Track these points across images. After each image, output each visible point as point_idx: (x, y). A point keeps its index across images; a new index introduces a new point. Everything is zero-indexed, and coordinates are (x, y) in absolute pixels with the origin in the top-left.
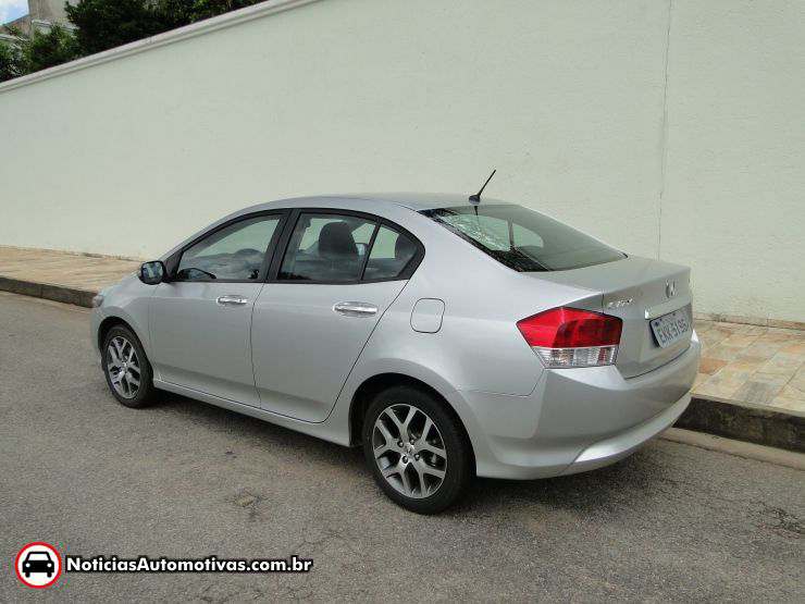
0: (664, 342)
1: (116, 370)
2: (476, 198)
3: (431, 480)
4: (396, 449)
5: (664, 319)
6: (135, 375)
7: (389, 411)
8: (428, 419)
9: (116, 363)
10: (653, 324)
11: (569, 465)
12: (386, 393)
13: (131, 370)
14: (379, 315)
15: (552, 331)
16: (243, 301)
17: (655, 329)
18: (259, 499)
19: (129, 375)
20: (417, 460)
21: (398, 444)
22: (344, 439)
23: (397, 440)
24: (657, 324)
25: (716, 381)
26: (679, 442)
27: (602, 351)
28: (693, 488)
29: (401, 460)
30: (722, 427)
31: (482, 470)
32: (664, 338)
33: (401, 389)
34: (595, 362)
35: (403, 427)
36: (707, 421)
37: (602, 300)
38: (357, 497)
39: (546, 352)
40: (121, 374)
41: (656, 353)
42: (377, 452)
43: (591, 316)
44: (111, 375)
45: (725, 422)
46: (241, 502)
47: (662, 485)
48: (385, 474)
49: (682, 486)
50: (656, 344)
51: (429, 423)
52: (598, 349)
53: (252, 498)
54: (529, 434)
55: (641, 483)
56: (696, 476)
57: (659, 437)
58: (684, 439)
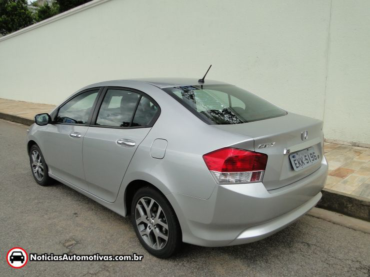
0: (297, 167)
1: (35, 166)
2: (202, 81)
3: (162, 240)
4: (146, 221)
5: (299, 153)
6: (42, 170)
7: (142, 200)
8: (160, 206)
9: (34, 163)
10: (291, 157)
11: (233, 240)
12: (140, 190)
13: (40, 167)
14: (136, 147)
15: (221, 162)
16: (79, 136)
17: (292, 160)
18: (77, 243)
19: (40, 170)
20: (155, 228)
21: (147, 218)
22: (122, 212)
23: (146, 217)
24: (293, 157)
25: (345, 182)
26: (318, 218)
27: (254, 174)
28: (319, 249)
29: (148, 228)
30: (345, 210)
31: (186, 239)
32: (298, 165)
33: (147, 189)
34: (249, 181)
35: (148, 209)
36: (337, 205)
37: (254, 143)
38: (128, 245)
39: (218, 174)
40: (37, 168)
41: (291, 174)
42: (138, 222)
43: (247, 153)
44: (33, 168)
45: (347, 207)
46: (67, 244)
47: (301, 246)
48: (141, 234)
49: (313, 247)
50: (292, 168)
51: (160, 209)
52: (251, 173)
53: (74, 242)
54: (208, 221)
55: (289, 245)
56: (323, 240)
57: (307, 214)
58: (322, 216)
